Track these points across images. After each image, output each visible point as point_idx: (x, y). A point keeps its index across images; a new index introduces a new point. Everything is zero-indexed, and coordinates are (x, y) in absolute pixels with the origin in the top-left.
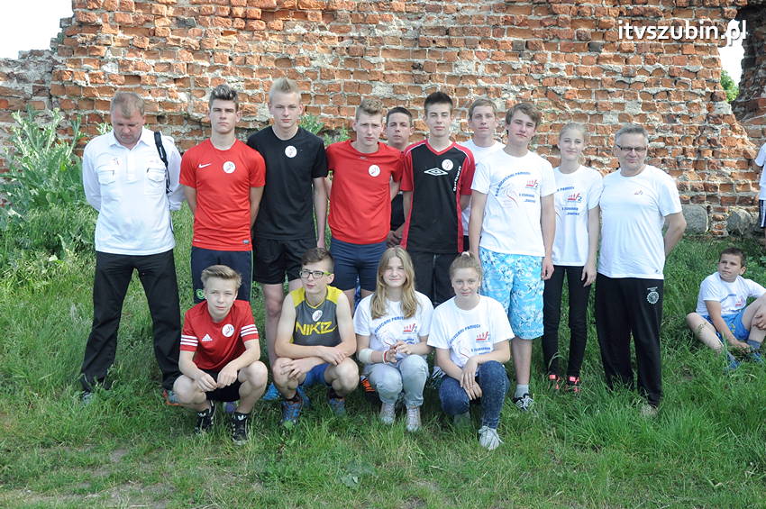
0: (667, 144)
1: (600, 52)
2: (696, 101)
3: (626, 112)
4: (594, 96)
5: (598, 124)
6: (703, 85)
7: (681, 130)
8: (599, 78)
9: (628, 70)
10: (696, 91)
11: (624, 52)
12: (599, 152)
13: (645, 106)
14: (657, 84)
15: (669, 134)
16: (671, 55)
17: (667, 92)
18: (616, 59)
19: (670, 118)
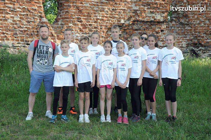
0: (28, 29)
1: (5, 1)
2: (36, 17)
3: (14, 19)
4: (4, 14)
5: (6, 22)
6: (37, 13)
7: (32, 25)
8: (5, 9)
9: (14, 7)
10: (36, 15)
11: (13, 2)
12: (7, 31)
13: (20, 18)
14: (24, 12)
15: (28, 26)
16: (28, 4)
17: (27, 14)
18: (10, 3)
19: (28, 22)
